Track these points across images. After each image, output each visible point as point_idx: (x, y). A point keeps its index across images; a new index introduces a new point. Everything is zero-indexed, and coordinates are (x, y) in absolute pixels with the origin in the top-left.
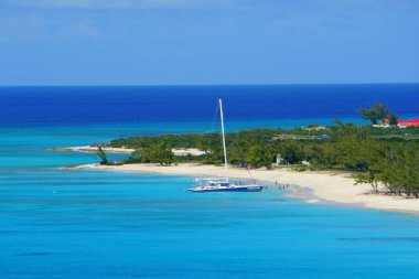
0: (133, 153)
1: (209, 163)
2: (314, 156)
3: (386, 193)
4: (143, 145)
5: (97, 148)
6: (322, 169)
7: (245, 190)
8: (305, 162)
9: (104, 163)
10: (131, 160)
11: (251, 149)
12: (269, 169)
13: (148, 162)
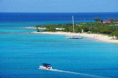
0: (46, 29)
1: (65, 32)
2: (92, 30)
3: (116, 39)
4: (48, 27)
5: (36, 28)
6: (94, 33)
7: (78, 38)
8: (89, 32)
9: (38, 31)
10: (45, 31)
11: (76, 28)
12: (81, 33)
13: (49, 31)
